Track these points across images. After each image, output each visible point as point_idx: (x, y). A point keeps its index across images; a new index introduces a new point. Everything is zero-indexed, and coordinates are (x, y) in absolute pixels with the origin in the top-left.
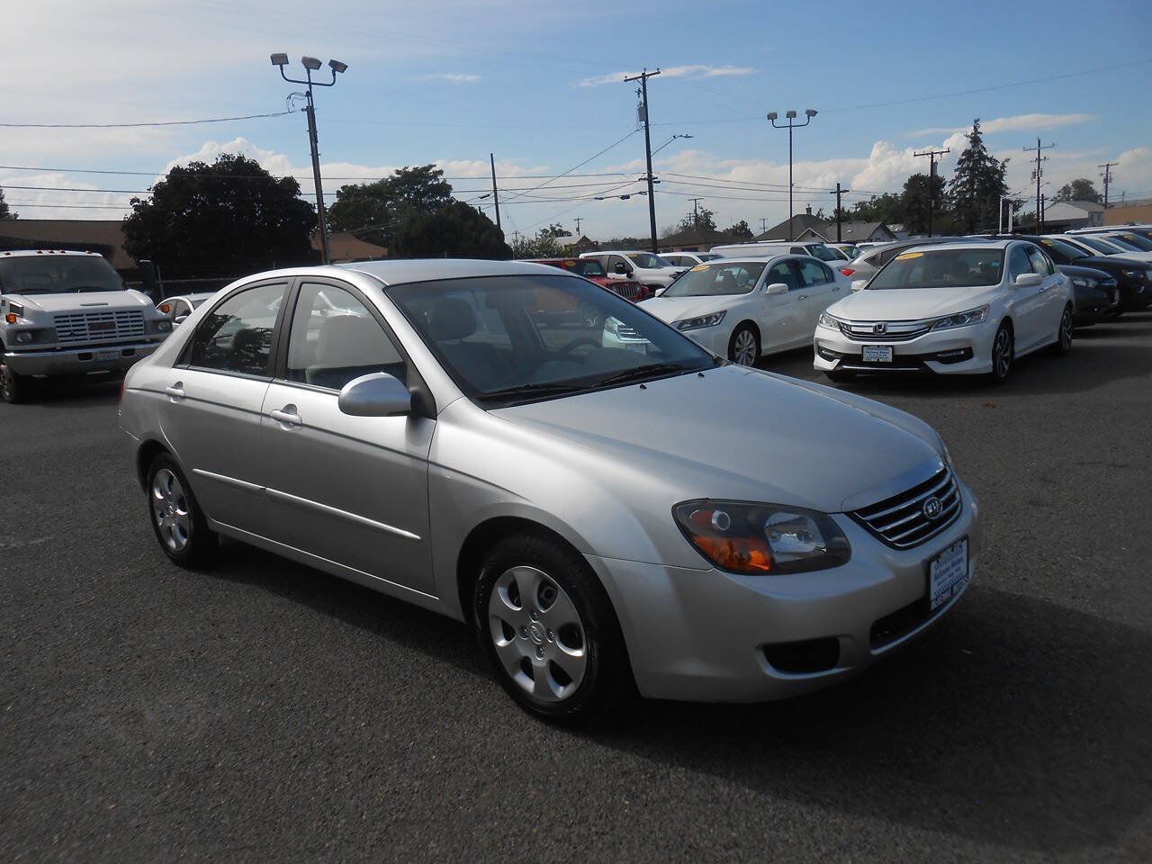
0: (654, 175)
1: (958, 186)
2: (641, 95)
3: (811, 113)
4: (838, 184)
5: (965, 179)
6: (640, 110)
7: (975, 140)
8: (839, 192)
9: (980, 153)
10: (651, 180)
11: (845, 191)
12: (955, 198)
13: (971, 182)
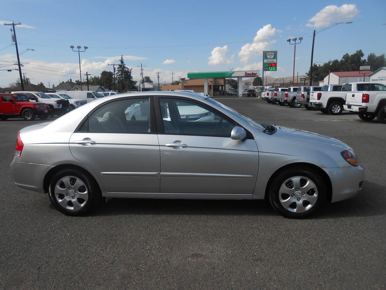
0: (21, 63)
1: (118, 76)
2: (13, 32)
3: (86, 48)
4: (87, 72)
5: (120, 74)
6: (13, 37)
7: (122, 62)
8: (87, 75)
9: (124, 66)
10: (19, 65)
11: (89, 75)
12: (117, 79)
13: (122, 74)
